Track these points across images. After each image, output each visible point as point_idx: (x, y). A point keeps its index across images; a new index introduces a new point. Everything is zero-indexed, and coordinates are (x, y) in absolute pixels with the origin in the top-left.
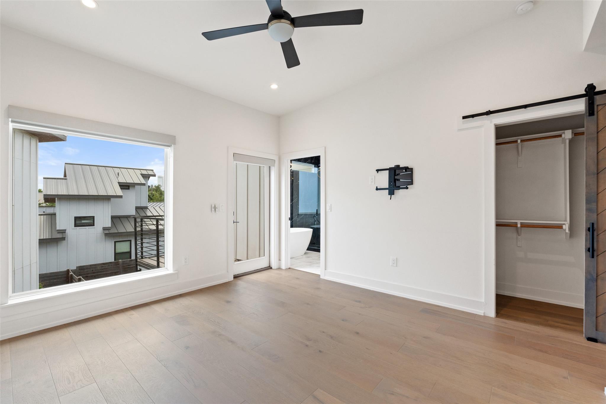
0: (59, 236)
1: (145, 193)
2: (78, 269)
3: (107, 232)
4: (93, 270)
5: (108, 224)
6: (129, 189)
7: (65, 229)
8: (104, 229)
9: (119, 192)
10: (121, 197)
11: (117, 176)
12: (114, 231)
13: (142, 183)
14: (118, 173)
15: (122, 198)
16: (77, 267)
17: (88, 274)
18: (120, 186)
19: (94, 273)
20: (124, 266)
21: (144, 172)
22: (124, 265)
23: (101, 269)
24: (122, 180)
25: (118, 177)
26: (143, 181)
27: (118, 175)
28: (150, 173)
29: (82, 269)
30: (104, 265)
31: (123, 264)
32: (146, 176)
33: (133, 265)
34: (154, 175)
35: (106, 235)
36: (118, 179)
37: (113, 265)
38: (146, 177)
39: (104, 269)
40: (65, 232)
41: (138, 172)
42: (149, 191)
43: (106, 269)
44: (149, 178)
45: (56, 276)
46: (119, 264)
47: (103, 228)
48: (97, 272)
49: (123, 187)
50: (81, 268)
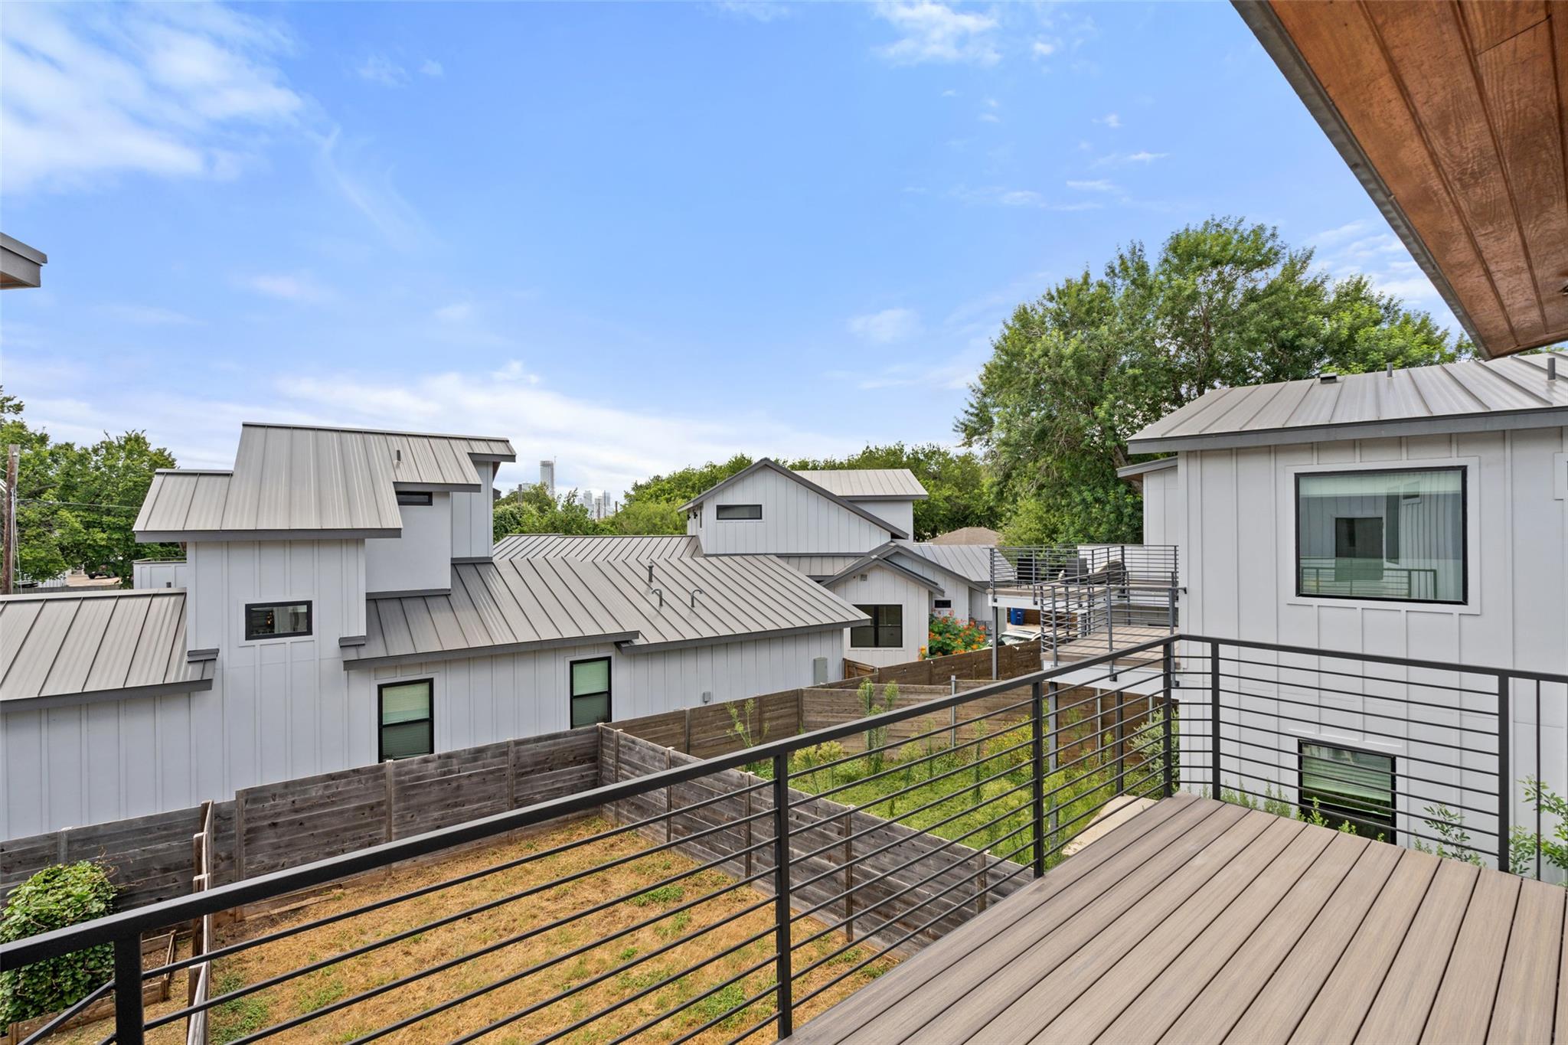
0: (192, 673)
1: (485, 516)
2: (242, 801)
3: (352, 655)
4: (293, 802)
5: (358, 628)
6: (430, 503)
7: (217, 647)
8: (345, 644)
9: (392, 515)
10: (395, 533)
11: (396, 461)
12: (375, 650)
13: (472, 482)
14: (398, 452)
15: (399, 536)
16: (239, 794)
17: (278, 815)
18: (398, 493)
19: (296, 811)
20: (403, 782)
21: (481, 448)
22: (403, 778)
23: (322, 797)
24: (408, 475)
25: (398, 465)
26: (473, 476)
27: (399, 458)
28: (499, 449)
29: (255, 801)
30: (333, 779)
31: (399, 774)
32: (486, 459)
33: (432, 776)
34: (511, 458)
35: (349, 665)
36: (398, 471)
37: (363, 782)
38: (489, 463)
39: (333, 795)
40: (215, 659)
41: (462, 449)
42: (495, 505)
43: (340, 793)
44: (496, 466)
45: (165, 829)
46: (384, 776)
47: (341, 640)
48: (311, 808)
49: (405, 498)
50: (250, 796)
